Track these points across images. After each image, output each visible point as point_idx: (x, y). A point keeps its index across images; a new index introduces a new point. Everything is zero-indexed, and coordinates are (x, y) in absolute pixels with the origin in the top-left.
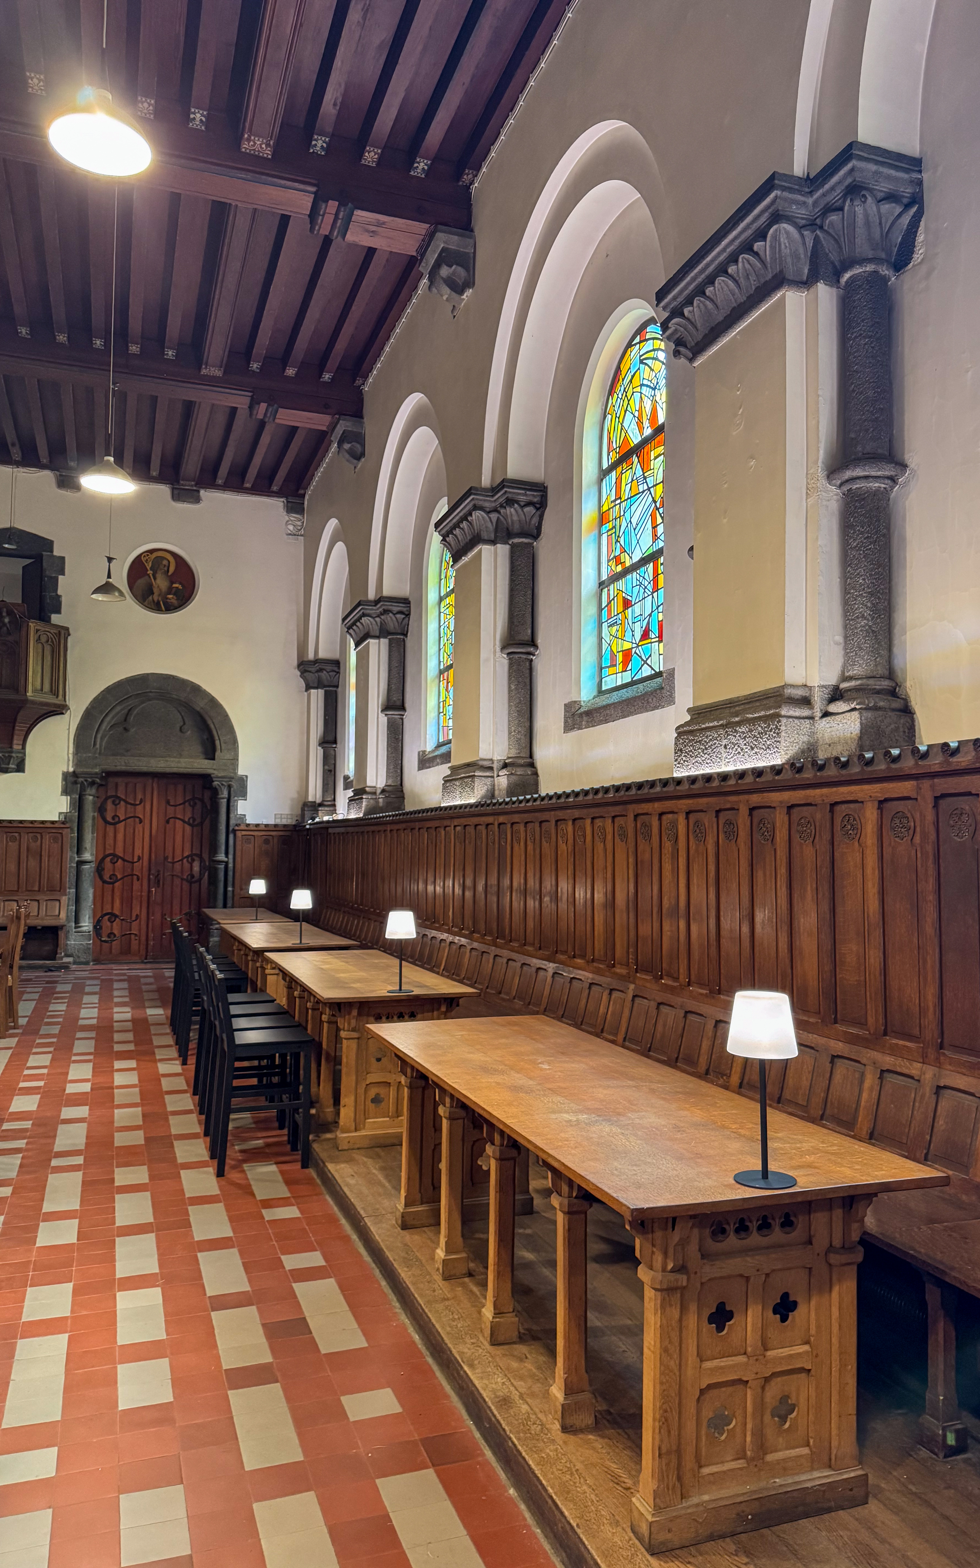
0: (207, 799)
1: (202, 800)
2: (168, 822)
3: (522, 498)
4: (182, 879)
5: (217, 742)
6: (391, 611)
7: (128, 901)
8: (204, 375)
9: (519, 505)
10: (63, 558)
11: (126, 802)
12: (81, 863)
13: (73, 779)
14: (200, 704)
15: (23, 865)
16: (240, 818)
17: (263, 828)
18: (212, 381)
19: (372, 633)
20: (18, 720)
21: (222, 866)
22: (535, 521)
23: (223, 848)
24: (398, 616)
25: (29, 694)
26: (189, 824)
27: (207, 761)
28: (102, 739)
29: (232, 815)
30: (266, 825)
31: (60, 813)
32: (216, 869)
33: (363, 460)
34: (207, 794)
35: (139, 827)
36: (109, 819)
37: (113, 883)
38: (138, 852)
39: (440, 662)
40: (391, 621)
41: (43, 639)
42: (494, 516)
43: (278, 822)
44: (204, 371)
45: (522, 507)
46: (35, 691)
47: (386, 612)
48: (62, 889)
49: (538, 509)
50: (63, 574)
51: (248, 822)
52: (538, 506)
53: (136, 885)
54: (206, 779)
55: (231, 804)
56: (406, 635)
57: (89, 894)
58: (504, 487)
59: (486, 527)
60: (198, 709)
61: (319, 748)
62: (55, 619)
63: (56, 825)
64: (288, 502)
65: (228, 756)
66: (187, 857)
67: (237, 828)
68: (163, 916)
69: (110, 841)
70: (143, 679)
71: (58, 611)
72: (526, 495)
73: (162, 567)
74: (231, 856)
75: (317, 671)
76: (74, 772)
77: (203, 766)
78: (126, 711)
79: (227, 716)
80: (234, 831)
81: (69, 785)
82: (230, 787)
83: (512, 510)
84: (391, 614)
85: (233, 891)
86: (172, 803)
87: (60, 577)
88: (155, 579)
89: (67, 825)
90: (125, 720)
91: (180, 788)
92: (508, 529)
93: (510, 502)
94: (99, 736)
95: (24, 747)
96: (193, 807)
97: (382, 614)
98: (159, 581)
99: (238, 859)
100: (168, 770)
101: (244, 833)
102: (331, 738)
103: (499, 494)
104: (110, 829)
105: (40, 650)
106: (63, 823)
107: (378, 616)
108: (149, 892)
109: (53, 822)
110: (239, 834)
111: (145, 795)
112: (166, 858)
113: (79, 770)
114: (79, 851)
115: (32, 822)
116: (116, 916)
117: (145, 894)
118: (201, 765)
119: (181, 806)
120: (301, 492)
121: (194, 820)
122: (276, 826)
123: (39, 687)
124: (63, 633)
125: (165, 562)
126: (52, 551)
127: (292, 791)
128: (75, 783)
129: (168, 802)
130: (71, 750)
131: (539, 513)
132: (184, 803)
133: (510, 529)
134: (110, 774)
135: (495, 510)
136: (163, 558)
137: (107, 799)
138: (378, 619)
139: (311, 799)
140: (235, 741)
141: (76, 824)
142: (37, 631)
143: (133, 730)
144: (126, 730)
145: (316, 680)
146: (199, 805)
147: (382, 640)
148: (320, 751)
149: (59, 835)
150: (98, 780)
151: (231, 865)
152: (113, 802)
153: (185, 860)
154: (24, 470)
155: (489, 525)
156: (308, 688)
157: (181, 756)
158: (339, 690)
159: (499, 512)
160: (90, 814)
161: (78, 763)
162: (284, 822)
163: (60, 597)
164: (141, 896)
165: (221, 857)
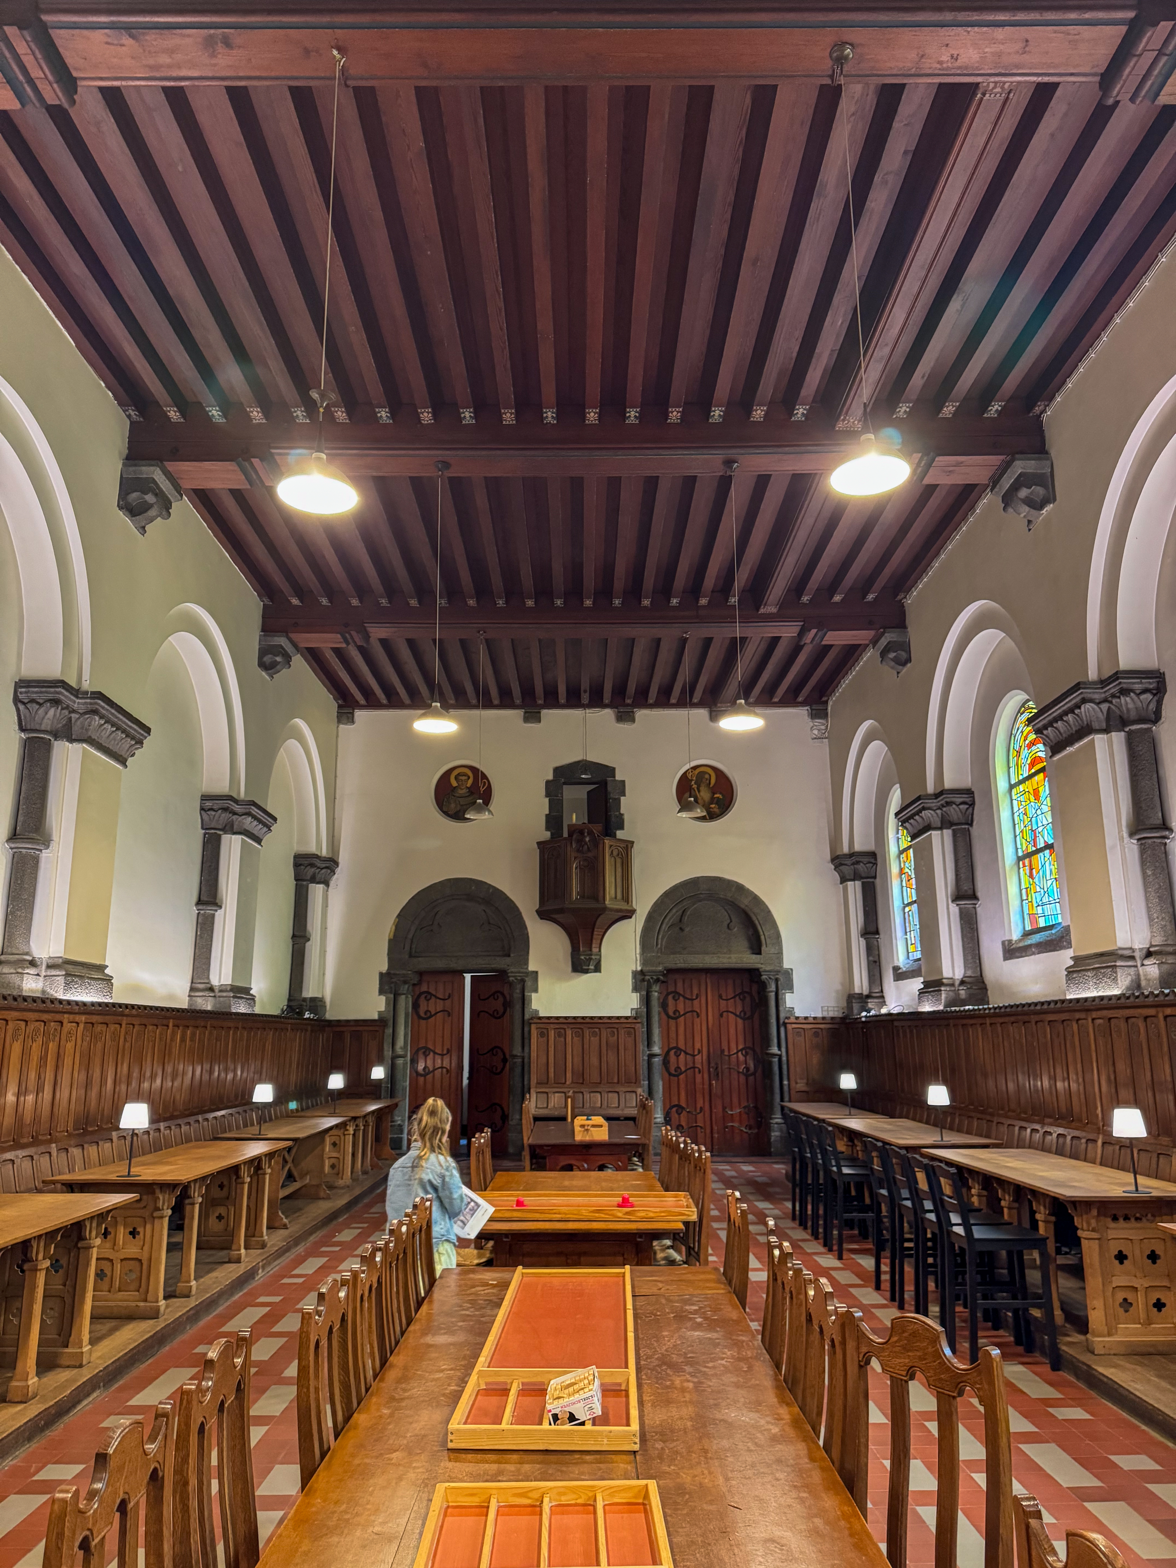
0: (755, 993)
1: (750, 994)
2: (721, 1015)
3: (1137, 686)
4: (739, 1072)
5: (762, 937)
6: (954, 803)
7: (692, 1094)
8: (761, 614)
9: (1135, 693)
10: (624, 781)
11: (685, 998)
12: (651, 1056)
13: (641, 977)
14: (744, 902)
15: (604, 1059)
16: (789, 1011)
17: (811, 1020)
18: (769, 618)
19: (933, 825)
20: (597, 926)
21: (776, 1060)
22: (1153, 706)
23: (775, 1041)
24: (961, 807)
25: (607, 902)
26: (741, 1018)
27: (754, 956)
28: (662, 939)
29: (781, 1008)
30: (815, 1018)
31: (632, 1009)
32: (770, 1063)
33: (909, 665)
34: (755, 988)
35: (697, 1021)
36: (671, 1013)
37: (678, 1076)
38: (698, 1046)
39: (1017, 849)
40: (954, 812)
41: (615, 853)
42: (1105, 706)
43: (825, 1014)
44: (762, 611)
45: (1138, 695)
46: (611, 899)
47: (948, 804)
48: (637, 1082)
49: (1154, 695)
50: (624, 795)
51: (797, 1015)
52: (1154, 692)
53: (698, 1077)
54: (753, 975)
55: (780, 997)
56: (971, 824)
57: (659, 1087)
58: (1118, 678)
59: (1097, 718)
60: (743, 906)
61: (861, 939)
62: (620, 834)
63: (630, 1021)
64: (812, 710)
65: (773, 951)
66: (741, 1050)
67: (787, 1021)
68: (724, 1108)
69: (673, 1035)
70: (694, 883)
71: (621, 827)
72: (1141, 683)
73: (704, 780)
74: (784, 1050)
75: (853, 864)
76: (641, 971)
77: (752, 961)
78: (681, 912)
79: (769, 912)
80: (785, 1024)
81: (638, 983)
82: (777, 980)
83: (1128, 699)
84: (954, 806)
85: (789, 1085)
86: (724, 997)
87: (622, 798)
88: (699, 791)
89: (639, 1020)
90: (681, 921)
91: (730, 982)
92: (1121, 717)
93: (1125, 692)
94: (660, 937)
95: (600, 951)
96: (743, 1000)
97: (943, 806)
98: (702, 793)
99: (791, 1052)
100: (721, 966)
101: (794, 1026)
102: (873, 929)
103: (1111, 686)
104: (672, 1022)
105: (613, 863)
106: (635, 1018)
107: (939, 808)
108: (710, 1085)
109: (627, 1018)
110: (789, 1027)
111: (700, 991)
112: (722, 1051)
113: (646, 969)
114: (649, 1045)
115: (609, 1018)
116: (683, 1108)
117: (706, 1086)
118: (749, 960)
119: (732, 1000)
120: (824, 699)
121: (745, 1014)
122: (824, 1018)
123: (613, 896)
124: (628, 845)
125: (707, 776)
126: (614, 777)
127: (835, 983)
128: (643, 980)
129: (720, 997)
130: (638, 951)
131: (1156, 698)
132: (734, 997)
133: (1125, 716)
134: (670, 971)
135: (1106, 700)
136: (705, 773)
137: (668, 994)
138: (939, 812)
139: (857, 990)
140: (778, 936)
141: (645, 1020)
142: (611, 846)
143: (687, 930)
144: (681, 929)
145: (852, 873)
146: (748, 999)
147: (945, 831)
148: (863, 942)
149: (632, 1030)
150: (661, 978)
151: (784, 1058)
152: (674, 997)
153: (740, 1054)
154: (591, 711)
155: (1100, 714)
156: (843, 880)
157: (730, 952)
158: (878, 881)
159: (1111, 702)
160: (656, 1008)
161: (644, 962)
162: (831, 1014)
163: (622, 815)
164: (703, 1089)
165: (775, 1050)
